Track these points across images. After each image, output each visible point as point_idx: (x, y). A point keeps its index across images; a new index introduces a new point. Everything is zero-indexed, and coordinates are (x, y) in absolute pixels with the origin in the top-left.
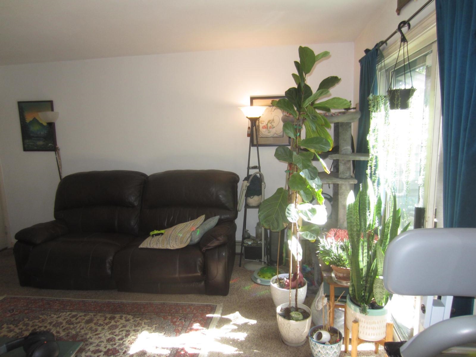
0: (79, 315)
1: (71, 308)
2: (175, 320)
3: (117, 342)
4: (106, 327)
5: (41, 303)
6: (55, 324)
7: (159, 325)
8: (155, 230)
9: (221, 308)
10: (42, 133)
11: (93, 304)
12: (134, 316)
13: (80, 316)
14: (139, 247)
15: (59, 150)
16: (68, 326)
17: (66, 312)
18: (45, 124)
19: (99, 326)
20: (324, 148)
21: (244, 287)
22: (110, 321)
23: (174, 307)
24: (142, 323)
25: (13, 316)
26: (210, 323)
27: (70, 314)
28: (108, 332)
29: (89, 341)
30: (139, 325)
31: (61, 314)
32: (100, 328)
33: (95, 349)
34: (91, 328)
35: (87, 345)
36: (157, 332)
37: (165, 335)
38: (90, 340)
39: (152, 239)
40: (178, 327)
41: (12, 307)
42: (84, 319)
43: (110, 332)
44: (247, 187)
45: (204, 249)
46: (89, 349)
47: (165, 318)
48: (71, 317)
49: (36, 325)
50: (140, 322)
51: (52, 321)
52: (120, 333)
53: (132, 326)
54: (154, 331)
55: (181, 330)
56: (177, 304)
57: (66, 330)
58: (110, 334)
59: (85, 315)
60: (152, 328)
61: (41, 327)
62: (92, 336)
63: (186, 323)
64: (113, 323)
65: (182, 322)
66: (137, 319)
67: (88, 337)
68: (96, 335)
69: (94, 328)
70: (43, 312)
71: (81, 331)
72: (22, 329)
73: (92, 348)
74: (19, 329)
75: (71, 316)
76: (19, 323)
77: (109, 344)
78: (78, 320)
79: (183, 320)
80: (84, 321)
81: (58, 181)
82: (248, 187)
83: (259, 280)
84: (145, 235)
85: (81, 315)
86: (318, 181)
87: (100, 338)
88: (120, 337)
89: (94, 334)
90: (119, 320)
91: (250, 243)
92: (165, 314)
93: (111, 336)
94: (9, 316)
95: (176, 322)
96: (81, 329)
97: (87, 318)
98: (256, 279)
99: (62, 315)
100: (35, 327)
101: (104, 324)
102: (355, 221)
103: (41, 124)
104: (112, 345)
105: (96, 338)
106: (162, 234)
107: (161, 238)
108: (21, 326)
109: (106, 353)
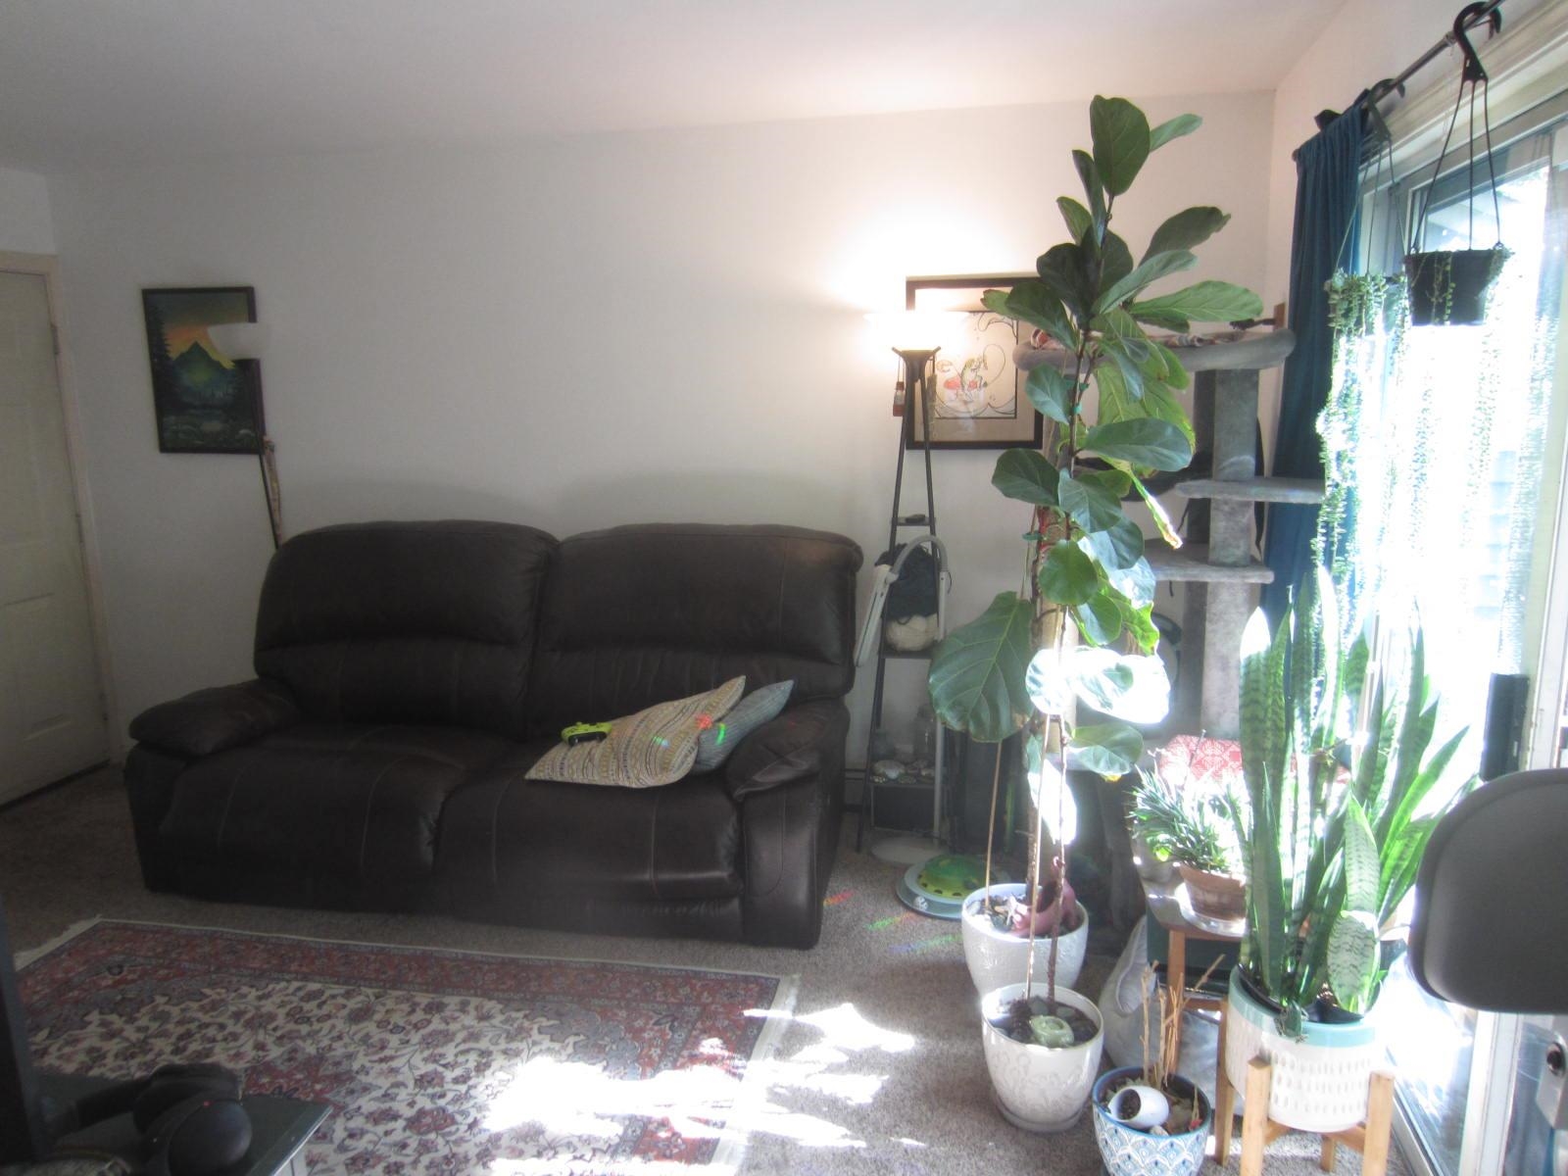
0: (328, 993)
1: (304, 969)
2: (640, 1023)
3: (450, 1090)
4: (415, 1038)
5: (207, 949)
6: (253, 1018)
7: (588, 1038)
8: (579, 723)
9: (794, 991)
10: (219, 394)
11: (373, 957)
12: (507, 1003)
13: (333, 997)
14: (527, 777)
15: (272, 450)
16: (291, 1026)
17: (288, 981)
18: (228, 365)
19: (391, 1031)
20: (1167, 457)
21: (872, 922)
22: (428, 1017)
23: (636, 980)
24: (531, 1029)
25: (122, 987)
26: (756, 1038)
27: (299, 989)
28: (422, 1052)
29: (360, 1081)
30: (520, 1033)
31: (270, 987)
32: (394, 1040)
33: (379, 1108)
34: (367, 1036)
35: (352, 1092)
36: (580, 1059)
37: (607, 1073)
38: (362, 1078)
39: (569, 754)
40: (650, 1046)
41: (118, 958)
42: (344, 1006)
43: (426, 1053)
44: (888, 586)
45: (740, 791)
46: (359, 1108)
47: (606, 1015)
48: (302, 999)
49: (192, 1020)
50: (526, 1024)
51: (242, 1007)
52: (461, 1059)
53: (500, 1036)
54: (570, 1058)
55: (660, 1057)
56: (648, 969)
57: (285, 1040)
58: (425, 1060)
59: (348, 995)
60: (564, 1048)
61: (207, 1025)
62: (368, 1065)
63: (676, 1036)
64: (436, 1024)
65: (663, 1034)
66: (514, 1015)
67: (356, 1066)
68: (381, 1060)
69: (375, 1039)
70: (214, 976)
71: (335, 1045)
72: (147, 1028)
73: (368, 1104)
74: (139, 1029)
75: (301, 993)
76: (138, 1011)
77: (423, 1095)
78: (326, 1010)
79: (668, 1025)
80: (345, 1012)
81: (269, 551)
82: (892, 586)
83: (923, 900)
84: (545, 737)
85: (335, 992)
86: (1143, 572)
87: (393, 1071)
88: (458, 1072)
89: (376, 1058)
90: (457, 1014)
91: (893, 774)
92: (606, 1002)
93: (431, 1067)
94: (108, 987)
95: (642, 1030)
96: (333, 1039)
97: (354, 1004)
98: (913, 896)
99: (274, 989)
100: (187, 1026)
101: (408, 1027)
102: (1269, 715)
103: (216, 366)
104: (433, 1097)
105: (381, 1073)
106: (602, 736)
107: (598, 749)
108: (143, 1022)
109: (413, 1123)
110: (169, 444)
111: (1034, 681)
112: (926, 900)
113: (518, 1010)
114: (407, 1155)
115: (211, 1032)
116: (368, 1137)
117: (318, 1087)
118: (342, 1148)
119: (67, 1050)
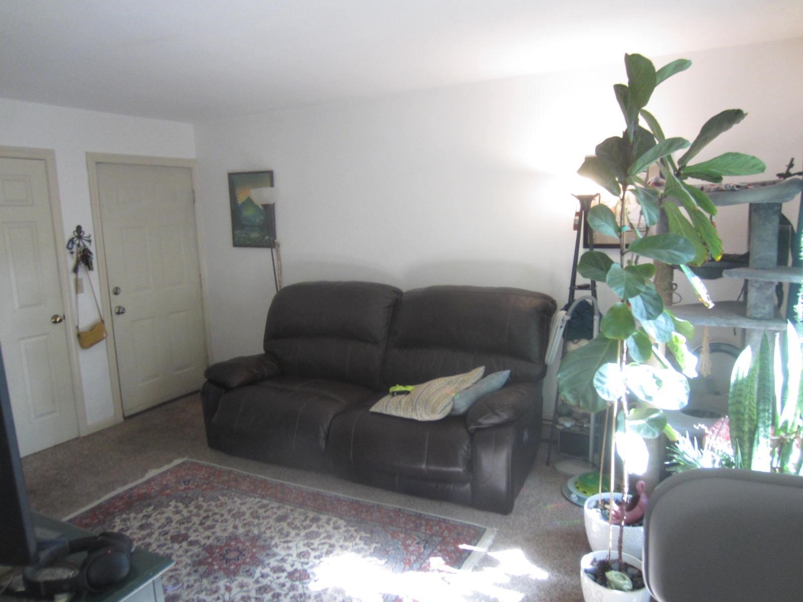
0: (270, 506)
1: (264, 493)
2: (409, 542)
3: (311, 561)
4: (303, 533)
5: (226, 478)
6: (236, 514)
7: (382, 546)
8: (398, 385)
9: (492, 537)
11: (294, 491)
12: (349, 523)
13: (272, 508)
14: (374, 409)
16: (251, 519)
17: (255, 498)
18: (261, 207)
19: (293, 529)
21: (545, 504)
22: (311, 524)
23: (414, 519)
24: (356, 537)
25: (187, 491)
26: (466, 558)
27: (259, 502)
28: (304, 540)
29: (273, 551)
30: (351, 538)
31: (247, 500)
32: (293, 533)
33: (278, 566)
34: (282, 529)
35: (268, 555)
36: (375, 556)
37: (387, 565)
38: (275, 550)
39: (391, 400)
40: (411, 555)
41: (189, 478)
42: (276, 513)
43: (306, 542)
44: (565, 323)
45: (473, 427)
46: (269, 564)
47: (394, 535)
48: (259, 507)
49: (211, 510)
50: (355, 534)
51: (233, 507)
52: (320, 547)
53: (341, 538)
54: (371, 555)
55: (415, 561)
56: (420, 515)
57: (247, 526)
58: (304, 545)
59: (279, 508)
60: (369, 549)
61: (216, 514)
62: (278, 543)
63: (425, 551)
64: (314, 528)
65: (419, 548)
66: (350, 528)
67: (273, 543)
68: (285, 542)
69: (285, 532)
70: (225, 491)
71: (267, 531)
72: (192, 512)
73: (273, 562)
74: (189, 512)
75: (259, 505)
76: (190, 503)
77: (299, 562)
78: (268, 513)
79: (423, 546)
80: (275, 516)
83: (575, 496)
84: (381, 391)
85: (273, 505)
87: (289, 548)
88: (317, 553)
89: (283, 540)
90: (324, 524)
91: (568, 424)
92: (396, 529)
93: (305, 549)
94: (182, 490)
95: (410, 545)
96: (267, 529)
97: (280, 513)
98: (570, 493)
99: (248, 501)
100: (208, 513)
101: (301, 528)
102: (747, 411)
103: (256, 207)
104: (303, 563)
105: (283, 548)
106: (408, 393)
107: (404, 399)
108: (192, 508)
109: (291, 575)
110: (238, 243)
111: (599, 380)
112: (577, 496)
113: (353, 526)
114: (284, 591)
115: (217, 517)
116: (270, 578)
117: (254, 550)
118: (257, 582)
119: (159, 516)
